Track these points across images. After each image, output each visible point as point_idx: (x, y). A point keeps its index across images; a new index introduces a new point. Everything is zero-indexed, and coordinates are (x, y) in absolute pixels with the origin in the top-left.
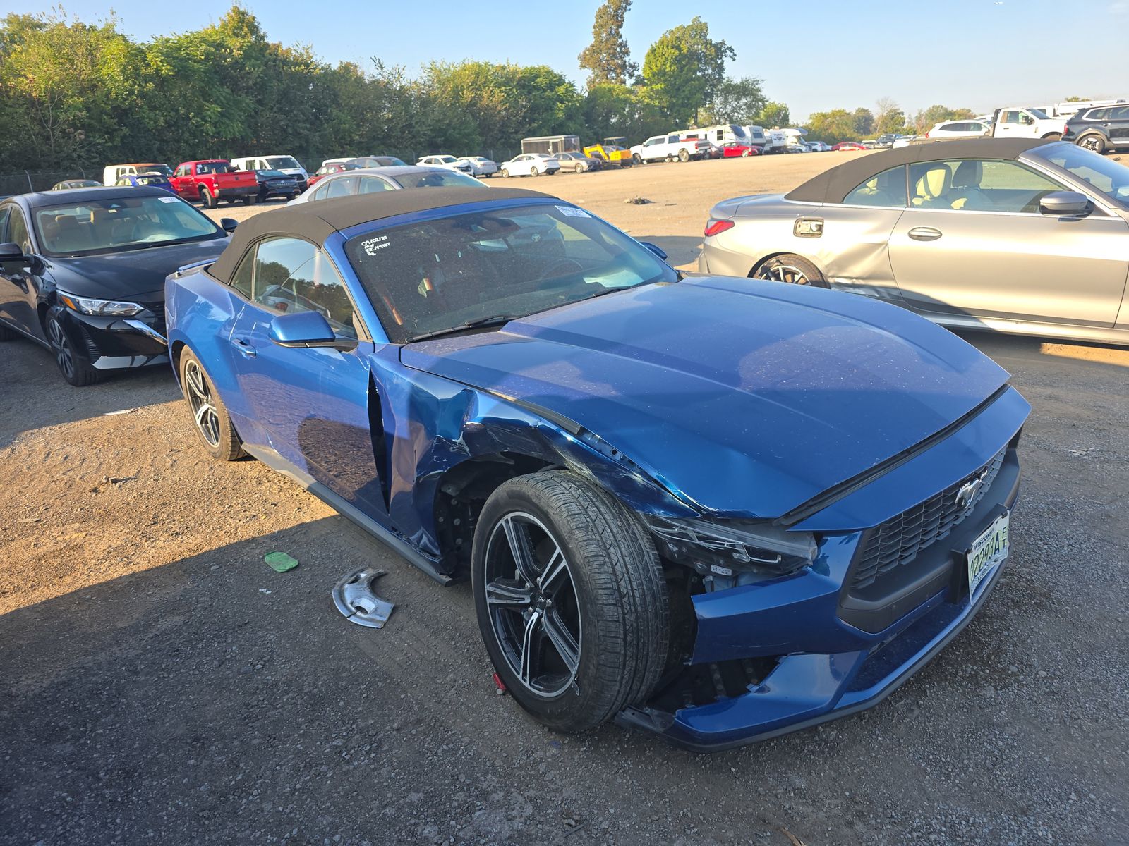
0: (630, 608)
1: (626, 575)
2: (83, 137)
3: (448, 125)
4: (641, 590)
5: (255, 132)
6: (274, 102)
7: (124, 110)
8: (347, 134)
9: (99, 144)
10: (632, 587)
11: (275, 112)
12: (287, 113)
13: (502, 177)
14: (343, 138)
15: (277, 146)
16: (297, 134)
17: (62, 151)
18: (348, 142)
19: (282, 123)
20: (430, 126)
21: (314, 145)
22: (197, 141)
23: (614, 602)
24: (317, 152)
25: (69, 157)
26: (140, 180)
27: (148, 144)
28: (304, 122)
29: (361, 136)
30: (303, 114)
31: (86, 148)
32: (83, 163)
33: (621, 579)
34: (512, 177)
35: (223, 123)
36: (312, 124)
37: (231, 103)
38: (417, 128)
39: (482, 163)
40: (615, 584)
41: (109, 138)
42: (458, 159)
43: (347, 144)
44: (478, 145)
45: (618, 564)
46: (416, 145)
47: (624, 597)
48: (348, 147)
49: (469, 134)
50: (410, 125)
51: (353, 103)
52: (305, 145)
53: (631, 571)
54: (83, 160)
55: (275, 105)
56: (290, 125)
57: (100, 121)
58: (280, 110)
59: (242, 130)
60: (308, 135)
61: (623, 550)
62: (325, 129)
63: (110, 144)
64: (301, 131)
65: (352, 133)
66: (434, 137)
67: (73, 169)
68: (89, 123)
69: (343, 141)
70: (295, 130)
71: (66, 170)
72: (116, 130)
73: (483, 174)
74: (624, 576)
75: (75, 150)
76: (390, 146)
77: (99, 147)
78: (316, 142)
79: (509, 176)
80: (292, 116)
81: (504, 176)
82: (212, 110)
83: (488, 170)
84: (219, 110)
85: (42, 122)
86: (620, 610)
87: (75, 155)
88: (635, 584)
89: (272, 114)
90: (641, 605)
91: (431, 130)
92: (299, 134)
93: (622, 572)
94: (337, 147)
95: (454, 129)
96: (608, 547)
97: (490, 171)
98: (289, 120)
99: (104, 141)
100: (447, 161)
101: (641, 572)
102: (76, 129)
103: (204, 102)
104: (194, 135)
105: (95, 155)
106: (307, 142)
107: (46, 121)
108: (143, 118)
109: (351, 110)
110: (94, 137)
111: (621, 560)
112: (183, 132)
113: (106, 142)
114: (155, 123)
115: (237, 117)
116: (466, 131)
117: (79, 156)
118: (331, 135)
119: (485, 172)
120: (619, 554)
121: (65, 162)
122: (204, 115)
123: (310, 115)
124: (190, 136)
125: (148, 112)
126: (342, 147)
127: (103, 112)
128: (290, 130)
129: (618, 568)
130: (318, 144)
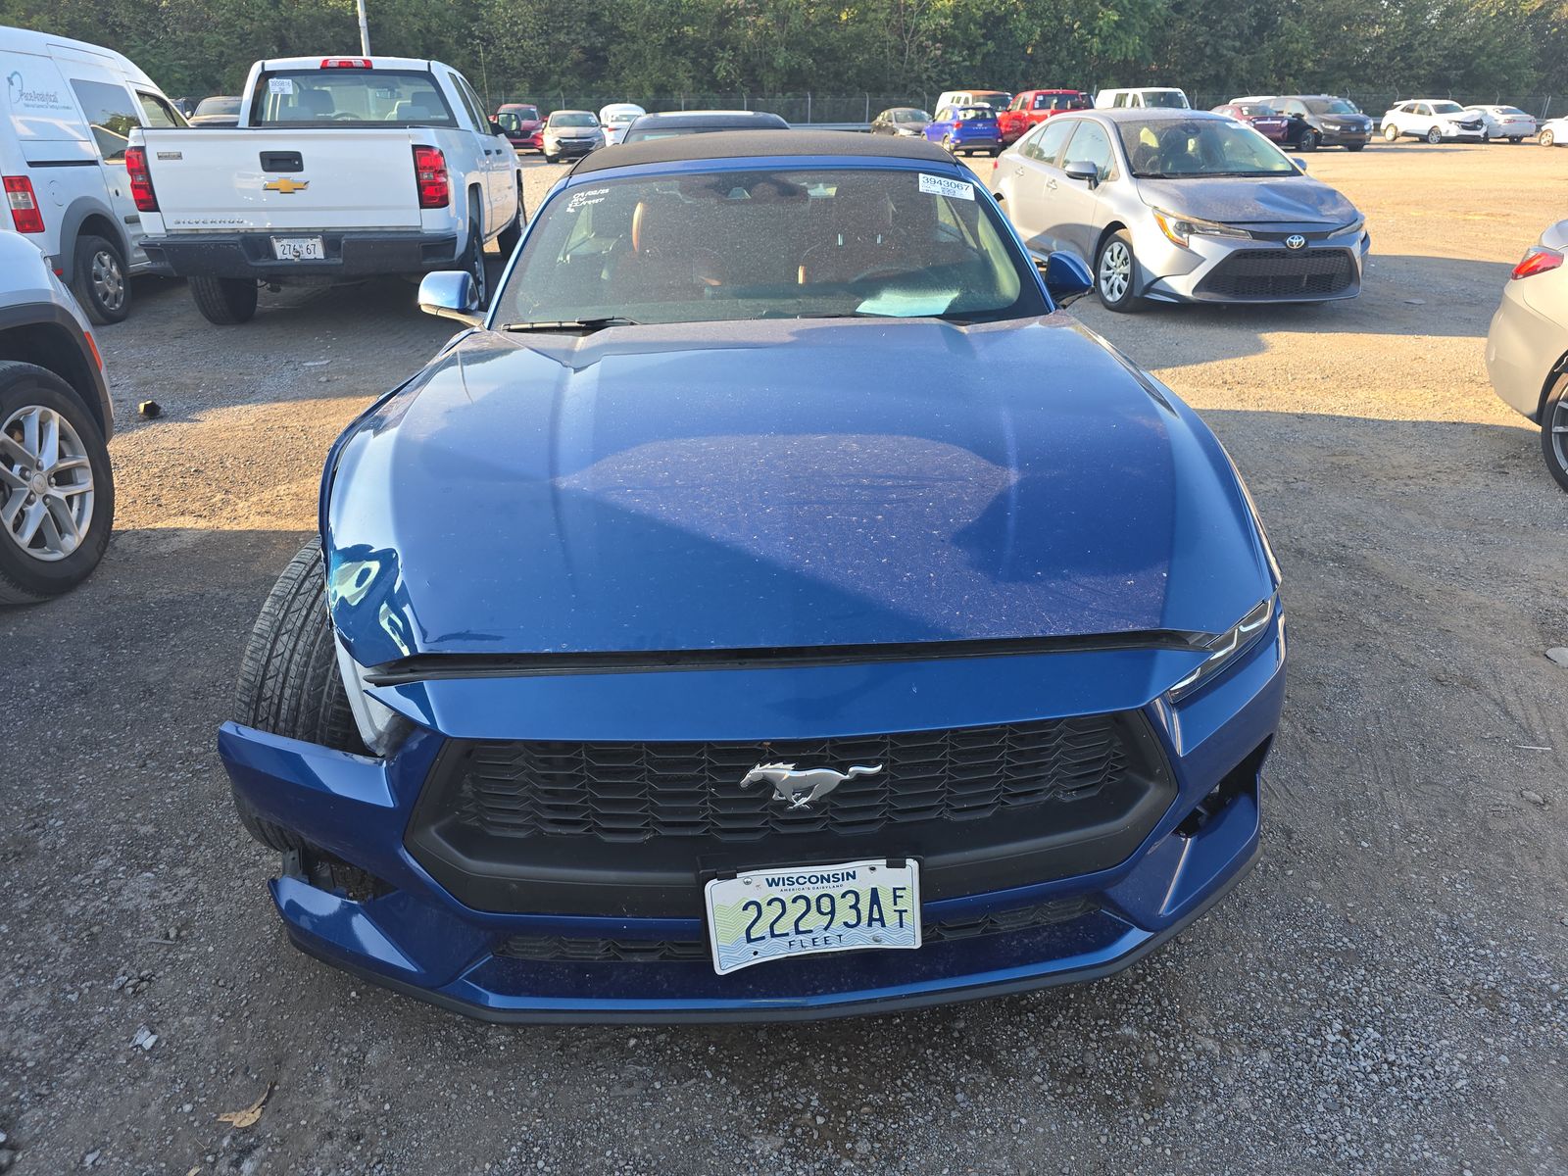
0: (267, 718)
1: (281, 675)
2: (939, 52)
3: (1481, 49)
4: (293, 703)
5: (1157, 52)
6: (1198, 8)
7: (999, 17)
8: (1295, 59)
9: (955, 63)
10: (282, 693)
11: (1196, 22)
12: (1211, 24)
13: (1539, 144)
14: (1287, 65)
15: (1181, 74)
16: (1216, 57)
17: (913, 71)
18: (1293, 72)
19: (1200, 39)
20: (1445, 48)
21: (1237, 75)
22: (1074, 62)
23: (247, 700)
24: (1239, 86)
25: (918, 80)
26: (963, 112)
27: (1012, 65)
28: (1234, 38)
29: (1317, 62)
30: (1237, 26)
31: (940, 67)
32: (931, 87)
33: (270, 678)
34: (1559, 145)
35: (1116, 38)
36: (1247, 41)
37: (1136, 9)
38: (1421, 51)
39: (1509, 117)
40: (259, 679)
41: (969, 55)
42: (1464, 109)
43: (1290, 75)
44: (1527, 86)
45: (280, 658)
46: (1408, 81)
47: (265, 700)
48: (1291, 79)
49: (1516, 66)
50: (1410, 47)
51: (1321, 9)
52: (1223, 73)
53: (292, 673)
54: (932, 83)
55: (1198, 12)
56: (1211, 42)
57: (965, 31)
58: (1204, 19)
59: (1138, 48)
60: (1233, 59)
61: (301, 643)
62: (1263, 50)
63: (968, 63)
64: (1225, 52)
65: (1305, 57)
66: (1446, 69)
67: (919, 95)
68: (953, 34)
69: (1286, 70)
70: (1216, 50)
71: (911, 95)
72: (980, 45)
73: (1503, 137)
74: (277, 675)
75: (927, 69)
76: (1363, 81)
77: (953, 66)
78: (1242, 69)
79: (1552, 144)
80: (1219, 28)
81: (1542, 142)
82: (1106, 20)
83: (1516, 130)
84: (1116, 18)
85: (903, 31)
86: (252, 713)
87: (924, 77)
88: (288, 692)
89: (1189, 25)
90: (286, 721)
91: (1445, 57)
92: (1222, 56)
93: (278, 670)
94: (1274, 79)
95: (1489, 56)
96: (283, 631)
97: (1519, 133)
98: (1212, 35)
99: (961, 59)
100: (1441, 110)
101: (308, 681)
102: (935, 40)
103: (1100, 7)
104: (1072, 55)
105: (947, 77)
106: (1229, 69)
107: (907, 31)
108: (1016, 28)
109: (1315, 21)
110: (953, 53)
111: (287, 655)
112: (1060, 50)
113: (964, 60)
114: (1029, 35)
115: (1138, 30)
116: (1511, 61)
117: (929, 78)
118: (1270, 60)
119: (1509, 134)
120: (291, 646)
121: (913, 85)
122: (1094, 25)
123: (1246, 27)
124: (1068, 55)
125: (1024, 19)
126: (1281, 79)
127: (972, 19)
128: (1208, 51)
129: (276, 662)
130: (1244, 74)
